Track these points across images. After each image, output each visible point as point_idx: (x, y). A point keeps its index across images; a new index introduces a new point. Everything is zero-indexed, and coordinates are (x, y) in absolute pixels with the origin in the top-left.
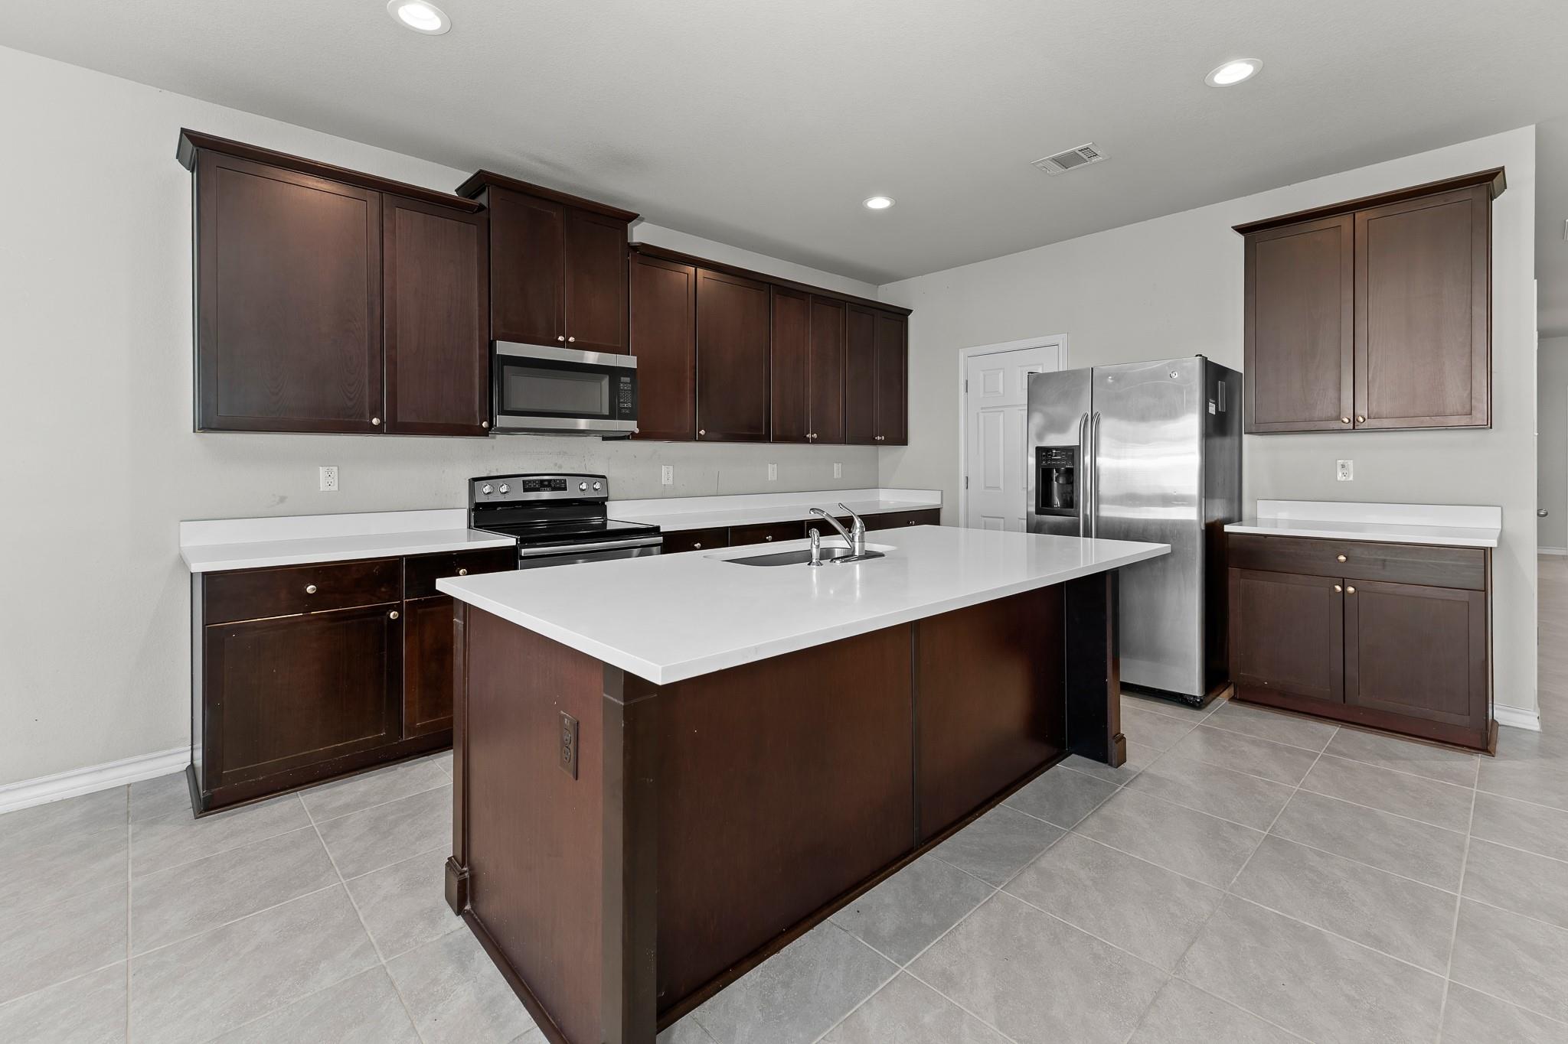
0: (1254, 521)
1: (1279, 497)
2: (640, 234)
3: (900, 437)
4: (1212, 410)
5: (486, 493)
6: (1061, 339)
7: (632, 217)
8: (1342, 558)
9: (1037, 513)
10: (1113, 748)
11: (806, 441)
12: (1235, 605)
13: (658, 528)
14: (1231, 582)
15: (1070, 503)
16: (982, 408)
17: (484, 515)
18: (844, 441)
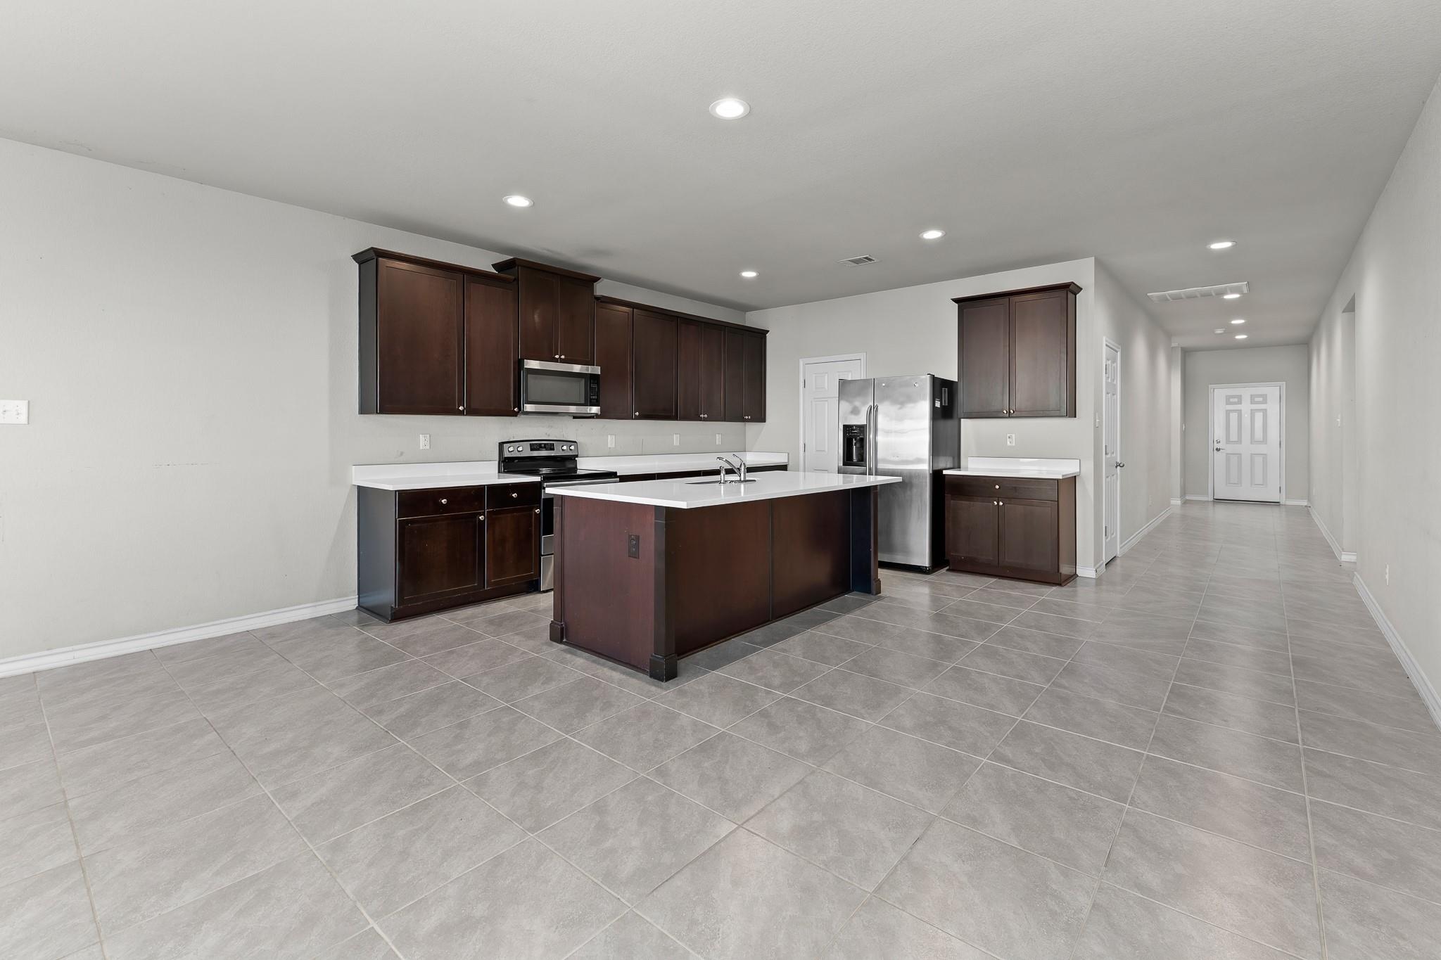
0: (966, 469)
1: (980, 456)
2: (601, 289)
3: (760, 417)
4: (938, 404)
5: (510, 451)
6: (862, 356)
7: (597, 279)
8: (997, 487)
9: (844, 465)
10: (874, 584)
11: (700, 419)
12: (949, 515)
13: (616, 473)
14: (946, 502)
15: (862, 459)
16: (815, 399)
17: (508, 464)
18: (725, 420)
